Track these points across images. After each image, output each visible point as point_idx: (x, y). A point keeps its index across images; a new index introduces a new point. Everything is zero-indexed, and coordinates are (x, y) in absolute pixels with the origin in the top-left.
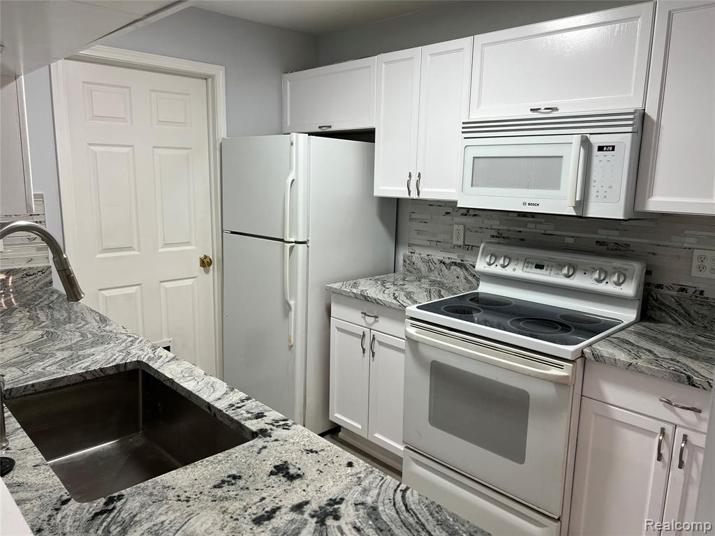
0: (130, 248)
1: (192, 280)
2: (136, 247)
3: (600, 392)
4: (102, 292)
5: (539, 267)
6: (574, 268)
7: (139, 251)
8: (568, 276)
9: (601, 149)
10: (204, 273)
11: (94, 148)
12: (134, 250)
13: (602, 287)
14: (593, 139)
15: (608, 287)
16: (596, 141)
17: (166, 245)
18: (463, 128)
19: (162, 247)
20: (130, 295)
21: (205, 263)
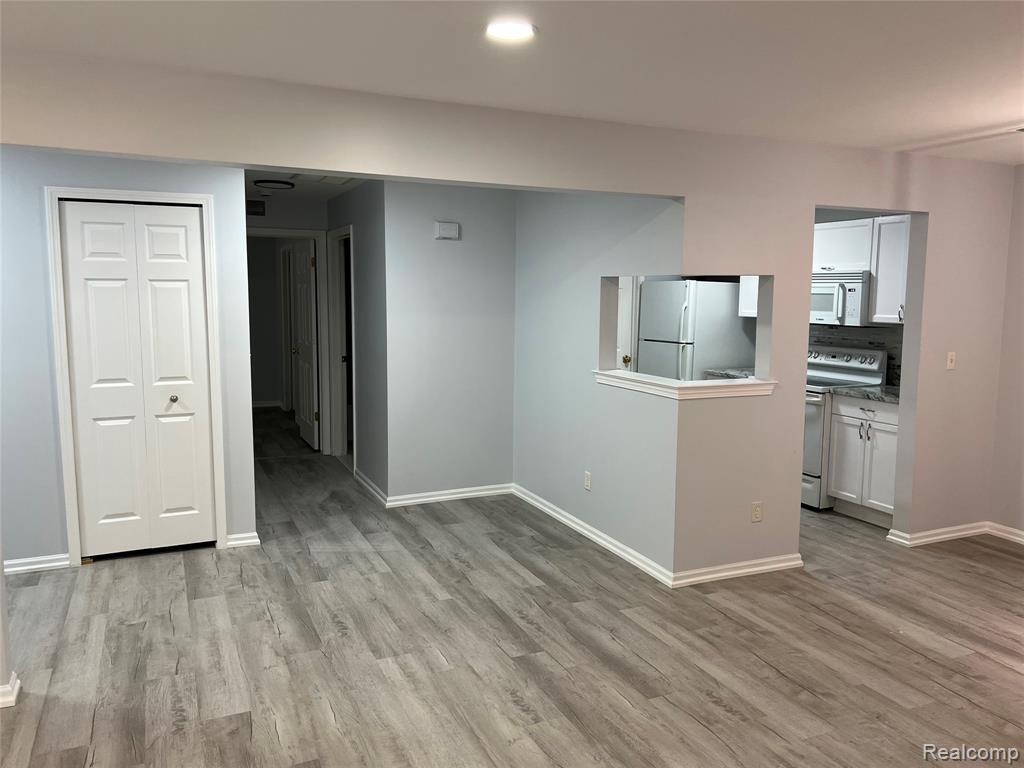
3: (838, 409)
5: (834, 357)
6: (851, 357)
8: (847, 361)
9: (850, 290)
10: (625, 367)
13: (864, 366)
14: (846, 285)
15: (865, 366)
16: (848, 286)
21: (626, 360)
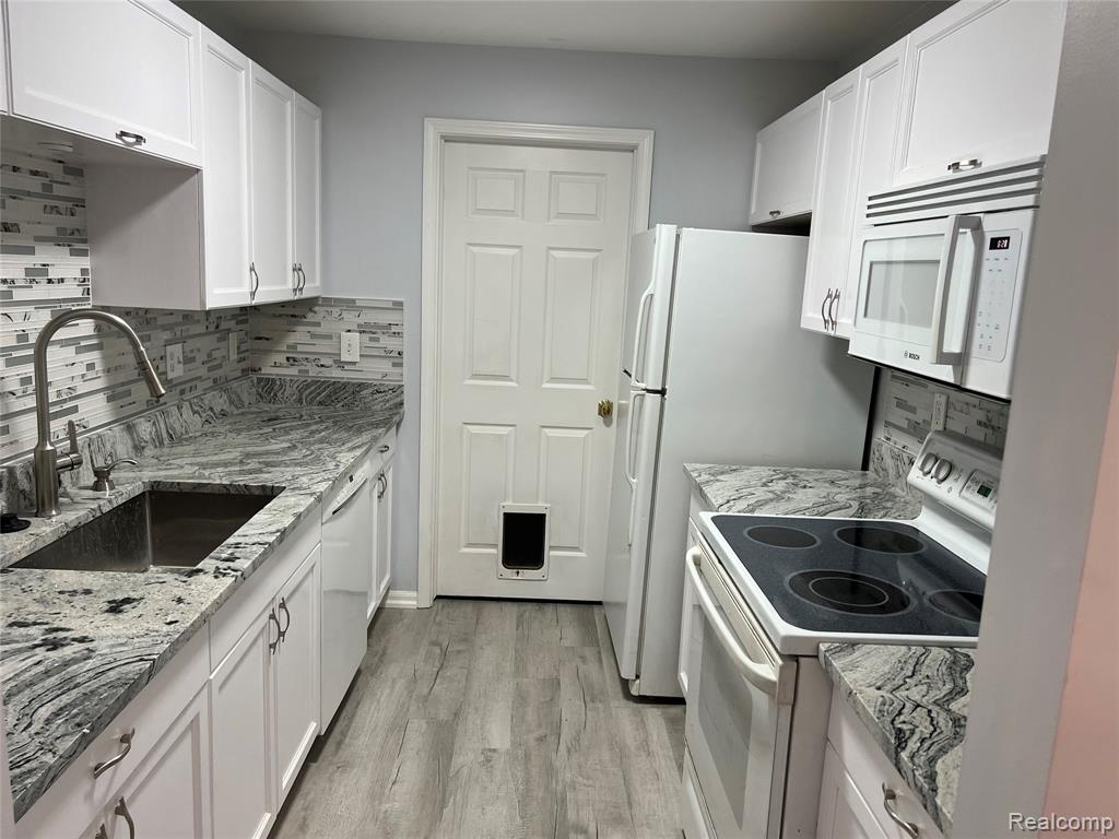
0: (505, 378)
1: (586, 432)
2: (513, 376)
4: (468, 426)
5: (985, 491)
7: (517, 382)
9: (993, 244)
10: (603, 425)
11: (476, 249)
12: (511, 380)
14: (987, 223)
16: (990, 226)
17: (553, 379)
18: (869, 207)
19: (548, 382)
20: (500, 436)
21: (605, 411)
